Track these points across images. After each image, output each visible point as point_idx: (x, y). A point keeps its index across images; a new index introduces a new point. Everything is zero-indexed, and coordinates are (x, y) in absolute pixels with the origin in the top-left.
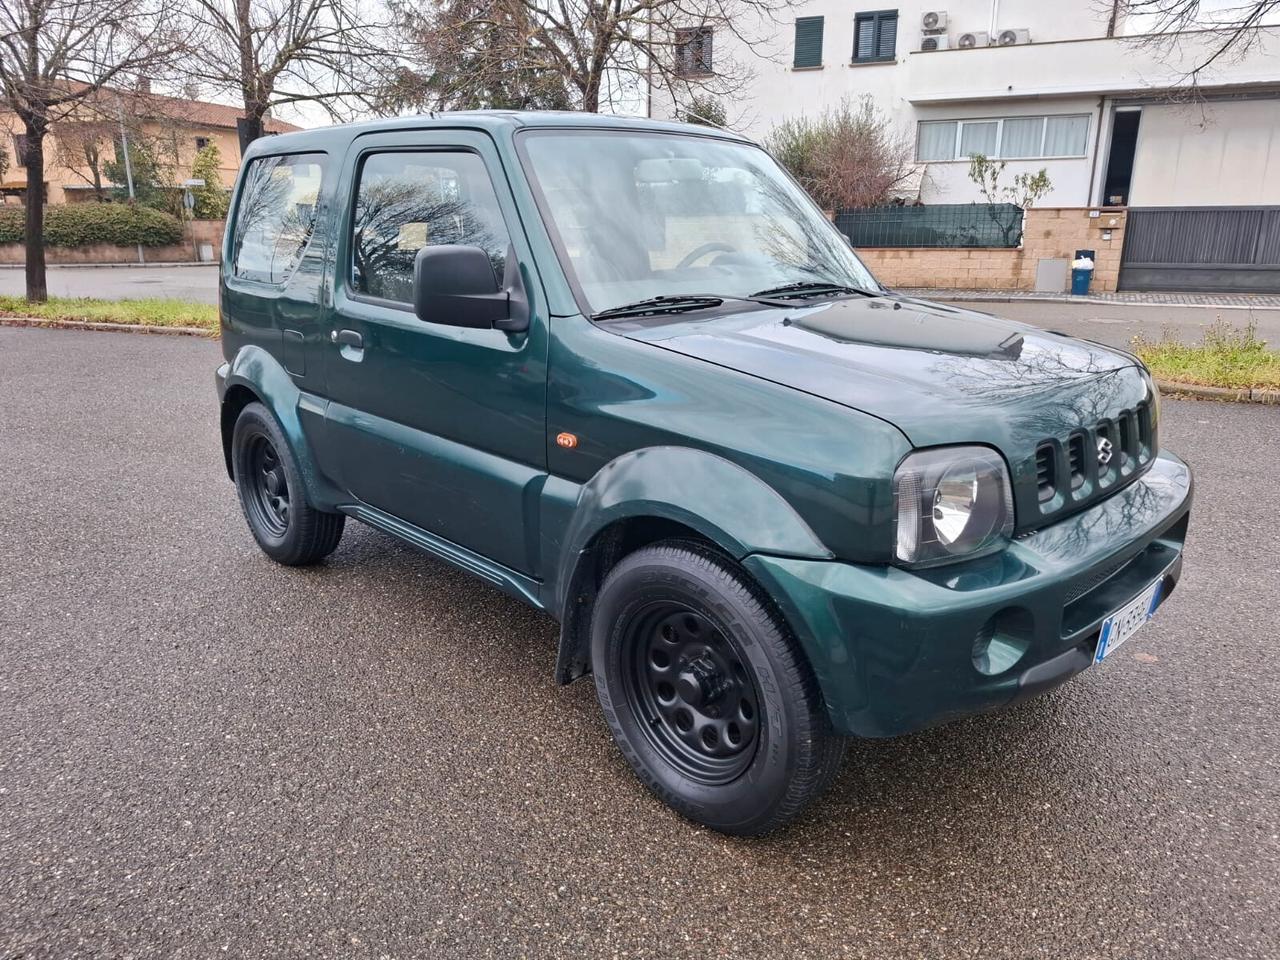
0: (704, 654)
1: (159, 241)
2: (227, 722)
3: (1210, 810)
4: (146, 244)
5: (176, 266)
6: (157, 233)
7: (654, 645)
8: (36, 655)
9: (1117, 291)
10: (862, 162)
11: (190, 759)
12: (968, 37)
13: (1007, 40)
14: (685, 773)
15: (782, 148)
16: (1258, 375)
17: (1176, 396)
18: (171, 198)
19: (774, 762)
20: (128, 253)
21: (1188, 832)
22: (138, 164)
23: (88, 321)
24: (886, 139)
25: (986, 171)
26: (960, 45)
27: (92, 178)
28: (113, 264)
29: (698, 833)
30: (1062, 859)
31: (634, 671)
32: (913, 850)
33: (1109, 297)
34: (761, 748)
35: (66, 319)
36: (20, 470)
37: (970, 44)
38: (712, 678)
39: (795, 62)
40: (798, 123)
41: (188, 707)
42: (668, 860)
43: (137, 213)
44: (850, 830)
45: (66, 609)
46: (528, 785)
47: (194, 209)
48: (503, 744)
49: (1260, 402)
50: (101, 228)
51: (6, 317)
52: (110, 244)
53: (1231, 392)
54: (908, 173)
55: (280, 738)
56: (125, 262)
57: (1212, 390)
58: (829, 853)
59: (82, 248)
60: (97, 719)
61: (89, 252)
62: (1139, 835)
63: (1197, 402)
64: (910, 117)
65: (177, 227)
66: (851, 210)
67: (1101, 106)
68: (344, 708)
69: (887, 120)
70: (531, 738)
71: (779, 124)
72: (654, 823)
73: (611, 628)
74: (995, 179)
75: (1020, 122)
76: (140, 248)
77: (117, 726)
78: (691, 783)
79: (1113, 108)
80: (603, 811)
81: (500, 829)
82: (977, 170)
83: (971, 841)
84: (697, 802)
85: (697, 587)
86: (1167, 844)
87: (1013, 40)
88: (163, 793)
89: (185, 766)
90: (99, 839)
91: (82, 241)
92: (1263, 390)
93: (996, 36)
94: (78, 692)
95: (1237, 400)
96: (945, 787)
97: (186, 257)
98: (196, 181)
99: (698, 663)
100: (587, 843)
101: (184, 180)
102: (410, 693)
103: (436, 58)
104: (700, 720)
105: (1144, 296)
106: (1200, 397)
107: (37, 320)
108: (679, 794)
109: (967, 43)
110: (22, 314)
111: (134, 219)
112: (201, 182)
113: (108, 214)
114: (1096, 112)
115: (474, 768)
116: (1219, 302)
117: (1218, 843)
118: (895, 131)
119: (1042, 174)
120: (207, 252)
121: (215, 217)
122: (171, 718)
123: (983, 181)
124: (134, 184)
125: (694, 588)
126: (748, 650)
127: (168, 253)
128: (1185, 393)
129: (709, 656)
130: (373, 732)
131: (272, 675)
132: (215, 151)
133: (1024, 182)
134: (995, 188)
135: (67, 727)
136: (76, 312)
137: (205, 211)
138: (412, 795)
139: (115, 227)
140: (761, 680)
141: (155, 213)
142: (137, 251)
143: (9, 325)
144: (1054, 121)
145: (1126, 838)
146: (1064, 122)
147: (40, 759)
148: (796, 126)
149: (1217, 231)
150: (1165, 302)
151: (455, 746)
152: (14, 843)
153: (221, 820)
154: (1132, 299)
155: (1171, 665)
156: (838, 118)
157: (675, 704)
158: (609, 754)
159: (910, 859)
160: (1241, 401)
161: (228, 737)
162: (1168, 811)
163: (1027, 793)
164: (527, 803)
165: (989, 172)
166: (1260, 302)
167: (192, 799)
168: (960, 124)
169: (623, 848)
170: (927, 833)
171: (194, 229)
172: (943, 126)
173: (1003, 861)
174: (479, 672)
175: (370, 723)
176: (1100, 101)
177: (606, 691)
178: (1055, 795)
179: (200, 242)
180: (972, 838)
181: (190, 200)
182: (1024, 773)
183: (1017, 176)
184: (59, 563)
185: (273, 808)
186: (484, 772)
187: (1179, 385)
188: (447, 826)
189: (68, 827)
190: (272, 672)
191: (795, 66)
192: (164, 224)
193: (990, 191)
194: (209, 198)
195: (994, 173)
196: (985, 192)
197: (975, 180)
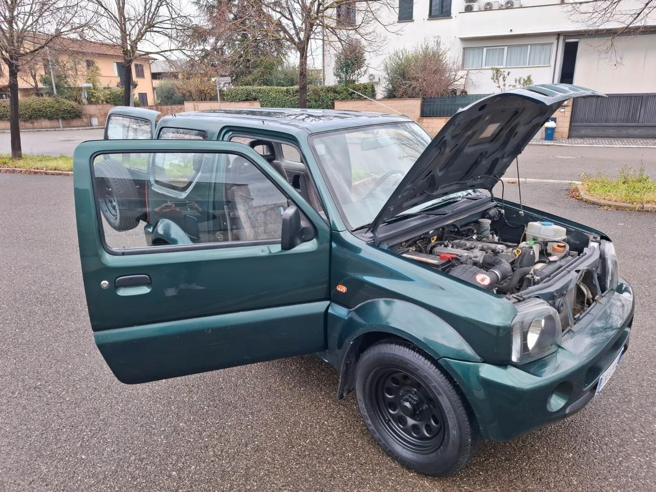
0: (413, 392)
1: (70, 117)
2: (179, 417)
3: (647, 456)
4: (63, 118)
5: (79, 129)
6: (69, 112)
7: (387, 385)
8: (77, 379)
9: (568, 138)
10: (436, 72)
11: (166, 437)
12: (488, 4)
13: (509, 5)
14: (405, 447)
15: (393, 64)
16: (646, 197)
17: (605, 208)
18: (75, 94)
19: (452, 448)
20: (54, 123)
21: (638, 468)
22: (58, 77)
23: (46, 170)
24: (447, 59)
25: (500, 76)
26: (485, 8)
27: (34, 84)
28: (47, 129)
29: (412, 474)
30: (581, 484)
31: (377, 397)
32: (511, 481)
33: (564, 141)
34: (446, 440)
35: (34, 169)
36: (38, 267)
37: (490, 8)
38: (417, 404)
39: (399, 18)
40: (402, 52)
41: (158, 407)
42: (400, 489)
43: (58, 102)
44: (482, 471)
45: (84, 352)
46: (328, 449)
47: (87, 99)
48: (311, 426)
49: (648, 211)
50: (40, 111)
51: (3, 167)
52: (45, 119)
53: (634, 206)
54: (459, 77)
55: (205, 425)
56: (53, 128)
57: (623, 204)
58: (474, 484)
59: (30, 121)
60: (116, 416)
61: (34, 123)
62: (615, 470)
63: (616, 211)
64: (459, 46)
65: (79, 109)
66: (431, 98)
67: (558, 39)
68: (231, 407)
69: (447, 49)
70: (324, 423)
71: (392, 52)
72: (390, 470)
73: (367, 377)
74: (504, 81)
75: (516, 48)
76: (60, 121)
77: (127, 419)
78: (407, 451)
79: (564, 40)
80: (366, 463)
81: (319, 474)
82: (495, 76)
83: (538, 475)
84: (412, 461)
85: (413, 366)
86: (629, 475)
87: (512, 5)
88: (159, 457)
89: (165, 441)
90: (135, 483)
91: (30, 118)
92: (649, 205)
93: (503, 3)
94: (103, 401)
95: (636, 210)
96: (522, 446)
97: (84, 124)
98: (88, 84)
99: (410, 396)
100: (361, 481)
101: (82, 83)
102: (261, 398)
103: (211, 19)
104: (411, 422)
105: (582, 141)
106: (618, 208)
107: (19, 169)
108: (402, 456)
109: (488, 7)
110: (11, 165)
111: (56, 105)
112: (90, 85)
113: (43, 103)
114: (555, 42)
115: (301, 440)
116: (621, 143)
117: (652, 474)
118: (452, 55)
119: (529, 78)
120: (95, 121)
121: (98, 103)
122: (151, 414)
123: (498, 81)
124: (56, 86)
125: (411, 366)
126: (439, 397)
127: (75, 122)
128: (610, 206)
129: (416, 393)
130: (249, 420)
131: (193, 388)
132: (97, 68)
133: (520, 82)
134: (504, 85)
135: (103, 421)
136: (39, 165)
137: (93, 100)
138: (274, 456)
139: (47, 109)
140: (446, 412)
141: (67, 102)
142: (59, 122)
143: (6, 172)
144: (534, 47)
145: (609, 472)
146: (539, 47)
147: (96, 439)
148: (401, 53)
149: (619, 108)
150: (593, 144)
151: (289, 427)
152: (97, 486)
153: (189, 471)
154: (576, 143)
155: (620, 374)
156: (422, 48)
157: (397, 413)
158: (362, 431)
159: (512, 486)
160: (638, 210)
161: (181, 424)
162: (627, 457)
163: (561, 448)
164: (329, 459)
165: (502, 77)
166: (642, 143)
167: (173, 460)
168: (485, 49)
169: (379, 483)
170: (517, 471)
171: (87, 109)
172: (476, 51)
173: (554, 486)
174: (291, 384)
175: (246, 415)
176: (557, 37)
177: (363, 406)
178: (574, 449)
179: (91, 116)
180: (539, 474)
181: (84, 95)
182: (558, 437)
183: (516, 79)
184: (73, 323)
185: (212, 463)
186: (305, 442)
187: (607, 202)
188: (295, 473)
189: (119, 476)
190: (193, 386)
191: (399, 20)
192: (72, 107)
193: (502, 87)
194: (95, 93)
195: (504, 77)
196: (500, 87)
197: (495, 82)
